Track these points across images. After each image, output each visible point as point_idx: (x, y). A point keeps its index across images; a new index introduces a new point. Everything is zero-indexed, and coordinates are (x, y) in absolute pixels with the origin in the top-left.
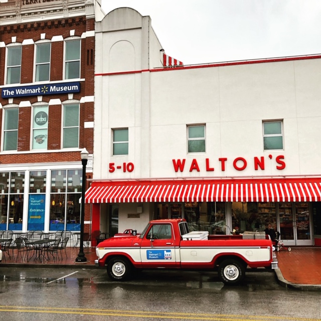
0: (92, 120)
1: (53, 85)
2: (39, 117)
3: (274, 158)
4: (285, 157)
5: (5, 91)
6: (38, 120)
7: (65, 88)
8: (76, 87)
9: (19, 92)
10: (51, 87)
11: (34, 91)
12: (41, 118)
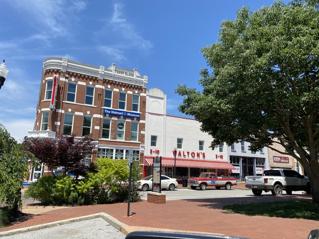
0: (144, 131)
1: (129, 113)
2: (120, 125)
4: (205, 153)
5: (106, 110)
6: (119, 126)
7: (134, 115)
8: (138, 116)
9: (112, 112)
10: (128, 113)
11: (120, 113)
12: (121, 126)
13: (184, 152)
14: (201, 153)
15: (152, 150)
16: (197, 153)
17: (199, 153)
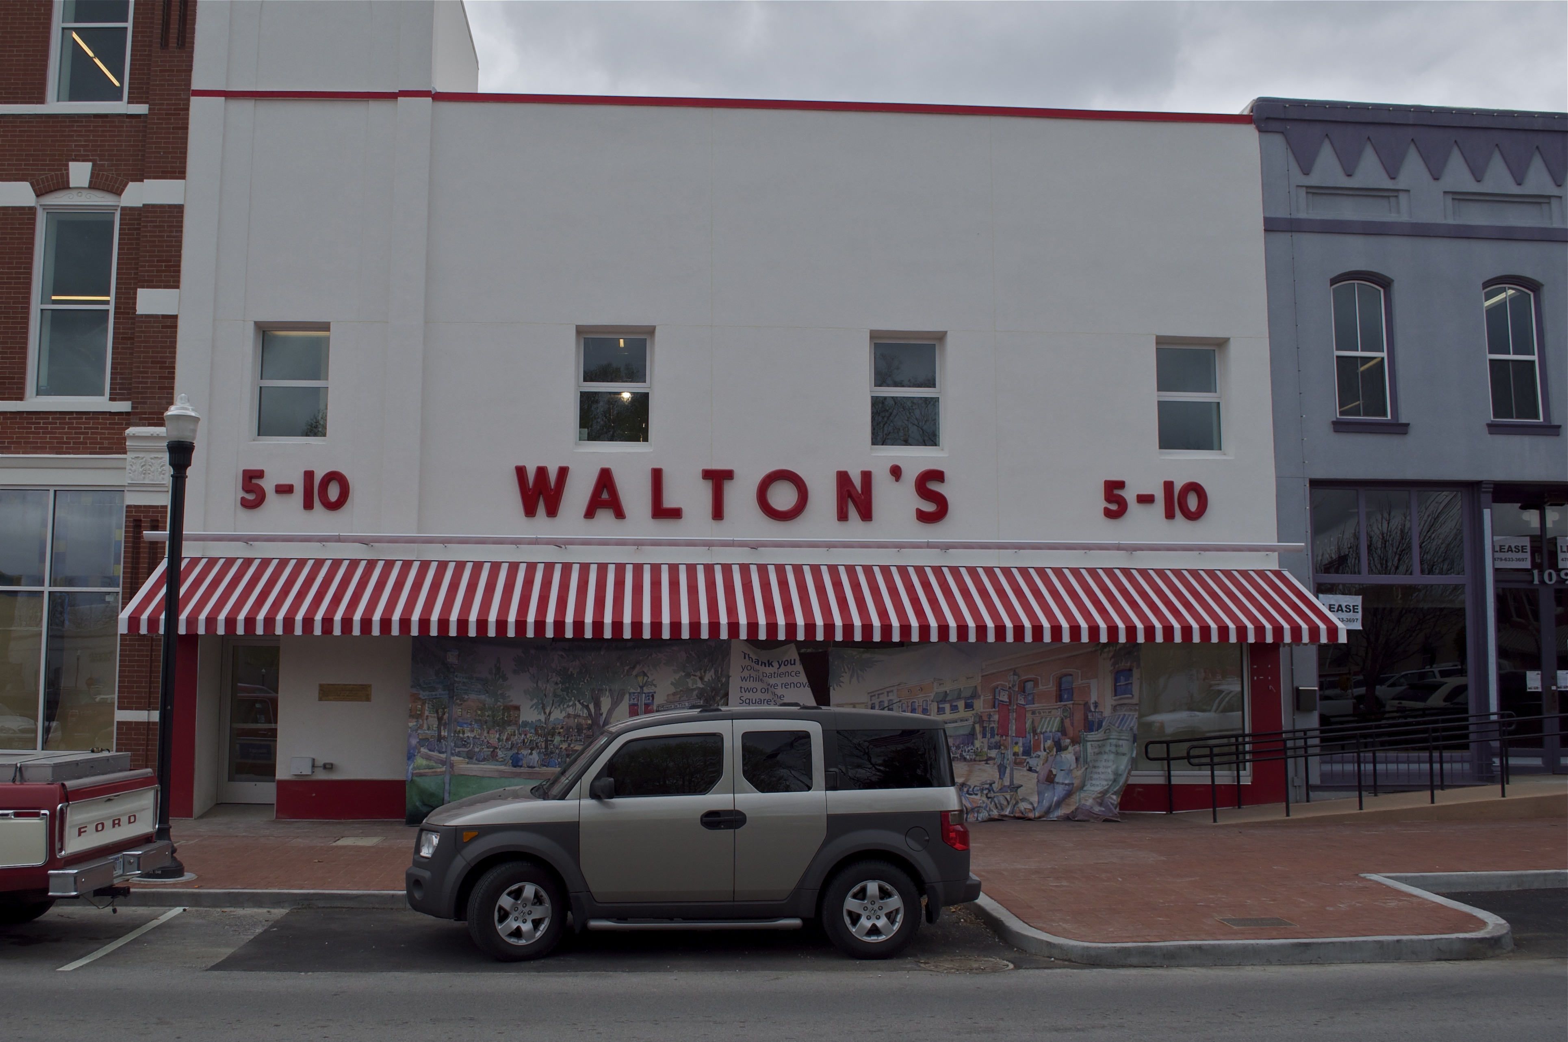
0: (172, 281)
3: (911, 475)
4: (947, 476)
13: (657, 475)
14: (896, 472)
15: (260, 474)
16: (843, 478)
17: (867, 477)
